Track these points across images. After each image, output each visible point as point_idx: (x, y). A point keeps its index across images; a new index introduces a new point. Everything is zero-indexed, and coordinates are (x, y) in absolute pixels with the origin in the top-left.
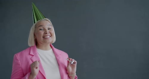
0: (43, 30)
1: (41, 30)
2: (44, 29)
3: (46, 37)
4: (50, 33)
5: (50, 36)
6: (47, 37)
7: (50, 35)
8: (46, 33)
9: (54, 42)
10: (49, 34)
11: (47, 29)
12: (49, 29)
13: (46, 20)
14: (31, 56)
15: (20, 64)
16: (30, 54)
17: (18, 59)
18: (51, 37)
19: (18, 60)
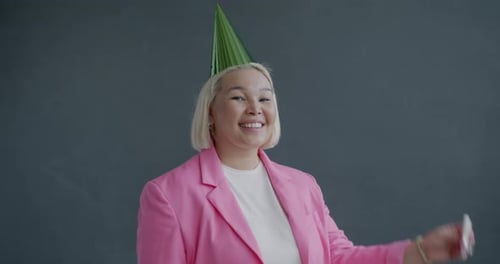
0: (243, 99)
1: (236, 98)
2: (247, 99)
3: (250, 126)
4: (265, 114)
5: (263, 125)
6: (254, 125)
7: (264, 121)
8: (253, 114)
9: (272, 146)
10: (261, 118)
11: (256, 99)
12: (262, 100)
13: (257, 68)
14: (206, 190)
15: (174, 214)
16: (202, 183)
17: (164, 198)
18: (265, 127)
19: (163, 202)
